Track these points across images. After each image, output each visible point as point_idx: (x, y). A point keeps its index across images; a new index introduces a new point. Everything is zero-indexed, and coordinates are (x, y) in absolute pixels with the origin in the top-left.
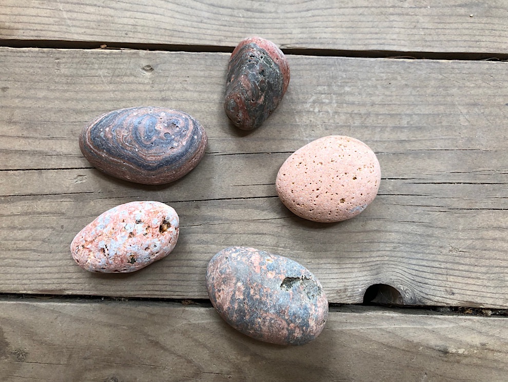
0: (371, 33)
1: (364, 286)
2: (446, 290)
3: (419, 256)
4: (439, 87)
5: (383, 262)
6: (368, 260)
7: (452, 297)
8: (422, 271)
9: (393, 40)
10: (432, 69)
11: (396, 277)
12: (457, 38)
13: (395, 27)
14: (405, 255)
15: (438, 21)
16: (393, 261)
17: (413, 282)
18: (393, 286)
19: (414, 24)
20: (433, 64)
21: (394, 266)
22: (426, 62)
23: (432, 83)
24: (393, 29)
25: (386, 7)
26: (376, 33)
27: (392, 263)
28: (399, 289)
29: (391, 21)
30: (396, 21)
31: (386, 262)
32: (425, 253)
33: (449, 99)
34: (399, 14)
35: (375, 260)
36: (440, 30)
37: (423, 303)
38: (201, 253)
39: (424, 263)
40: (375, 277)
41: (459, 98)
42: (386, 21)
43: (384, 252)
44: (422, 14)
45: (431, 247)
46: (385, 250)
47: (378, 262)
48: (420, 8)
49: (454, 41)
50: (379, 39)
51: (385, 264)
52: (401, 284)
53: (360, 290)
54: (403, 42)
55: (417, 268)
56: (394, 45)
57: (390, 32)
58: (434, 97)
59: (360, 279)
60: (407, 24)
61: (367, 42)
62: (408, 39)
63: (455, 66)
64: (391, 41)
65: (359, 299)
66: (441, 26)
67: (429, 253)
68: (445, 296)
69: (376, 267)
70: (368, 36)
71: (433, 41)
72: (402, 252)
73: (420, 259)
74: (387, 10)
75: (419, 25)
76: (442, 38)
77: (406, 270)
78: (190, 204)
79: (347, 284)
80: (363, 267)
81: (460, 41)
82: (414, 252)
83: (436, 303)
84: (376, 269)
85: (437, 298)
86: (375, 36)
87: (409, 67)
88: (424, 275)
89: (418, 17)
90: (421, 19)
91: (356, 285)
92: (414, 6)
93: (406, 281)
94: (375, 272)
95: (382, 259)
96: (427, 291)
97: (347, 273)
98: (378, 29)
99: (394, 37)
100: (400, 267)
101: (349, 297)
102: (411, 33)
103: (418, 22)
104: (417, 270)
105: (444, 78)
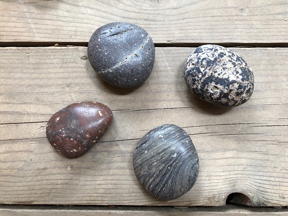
0: (224, 32)
1: (226, 194)
2: (280, 196)
3: (261, 174)
4: (268, 65)
5: (237, 178)
6: (228, 177)
7: (283, 200)
8: (263, 184)
9: (237, 36)
10: (263, 53)
11: (246, 188)
12: (278, 34)
13: (238, 28)
14: (251, 173)
15: (265, 23)
16: (244, 177)
17: (258, 191)
18: (245, 194)
19: (250, 26)
20: (263, 50)
21: (244, 181)
22: (259, 50)
23: (264, 62)
24: (237, 29)
25: (232, 16)
26: (227, 32)
27: (244, 178)
28: (249, 196)
29: (236, 24)
30: (239, 24)
31: (239, 178)
32: (264, 172)
33: (275, 72)
34: (241, 20)
35: (232, 177)
36: (267, 29)
37: (265, 205)
38: (120, 175)
39: (265, 178)
40: (233, 188)
41: (281, 71)
42: (232, 25)
43: (238, 172)
44: (255, 20)
45: (268, 168)
46: (238, 170)
47: (234, 178)
48: (254, 16)
49: (276, 36)
50: (229, 36)
51: (239, 179)
52: (250, 193)
53: (224, 197)
54: (244, 37)
55: (260, 181)
56: (238, 39)
57: (236, 31)
58: (265, 71)
59: (223, 190)
60: (246, 26)
61: (221, 38)
62: (247, 35)
63: (278, 51)
64: (237, 37)
65: (223, 203)
66: (267, 27)
67: (267, 172)
68: (279, 200)
69: (233, 181)
70: (222, 34)
71: (263, 36)
72: (250, 171)
73: (261, 176)
74: (233, 17)
75: (253, 27)
76: (269, 34)
77: (253, 183)
78: (112, 143)
79: (215, 193)
80: (224, 182)
81: (279, 35)
82: (257, 171)
83: (273, 205)
84: (234, 182)
85: (274, 201)
86: (226, 34)
87: (248, 53)
88: (265, 186)
89: (252, 21)
90: (255, 23)
91: (221, 194)
92: (250, 15)
93: (253, 191)
94: (232, 185)
95: (237, 176)
96: (267, 197)
97: (215, 186)
98: (228, 30)
99: (238, 34)
100: (249, 181)
101: (216, 202)
102: (249, 31)
103: (252, 25)
104: (260, 183)
105: (271, 59)
